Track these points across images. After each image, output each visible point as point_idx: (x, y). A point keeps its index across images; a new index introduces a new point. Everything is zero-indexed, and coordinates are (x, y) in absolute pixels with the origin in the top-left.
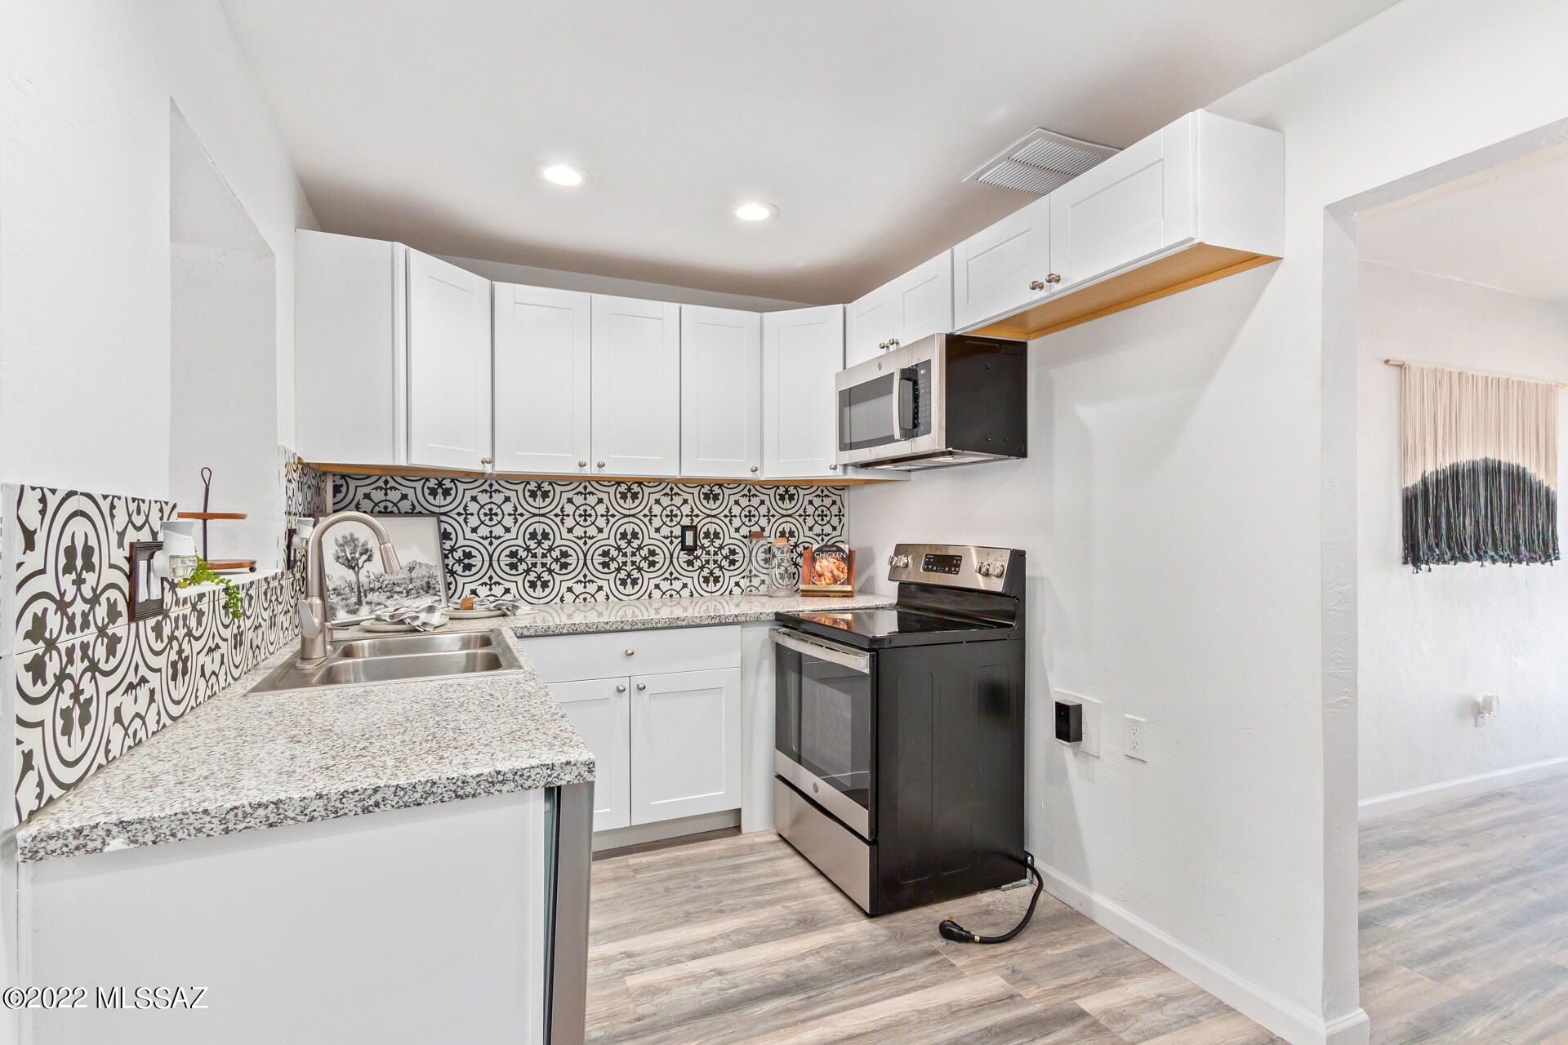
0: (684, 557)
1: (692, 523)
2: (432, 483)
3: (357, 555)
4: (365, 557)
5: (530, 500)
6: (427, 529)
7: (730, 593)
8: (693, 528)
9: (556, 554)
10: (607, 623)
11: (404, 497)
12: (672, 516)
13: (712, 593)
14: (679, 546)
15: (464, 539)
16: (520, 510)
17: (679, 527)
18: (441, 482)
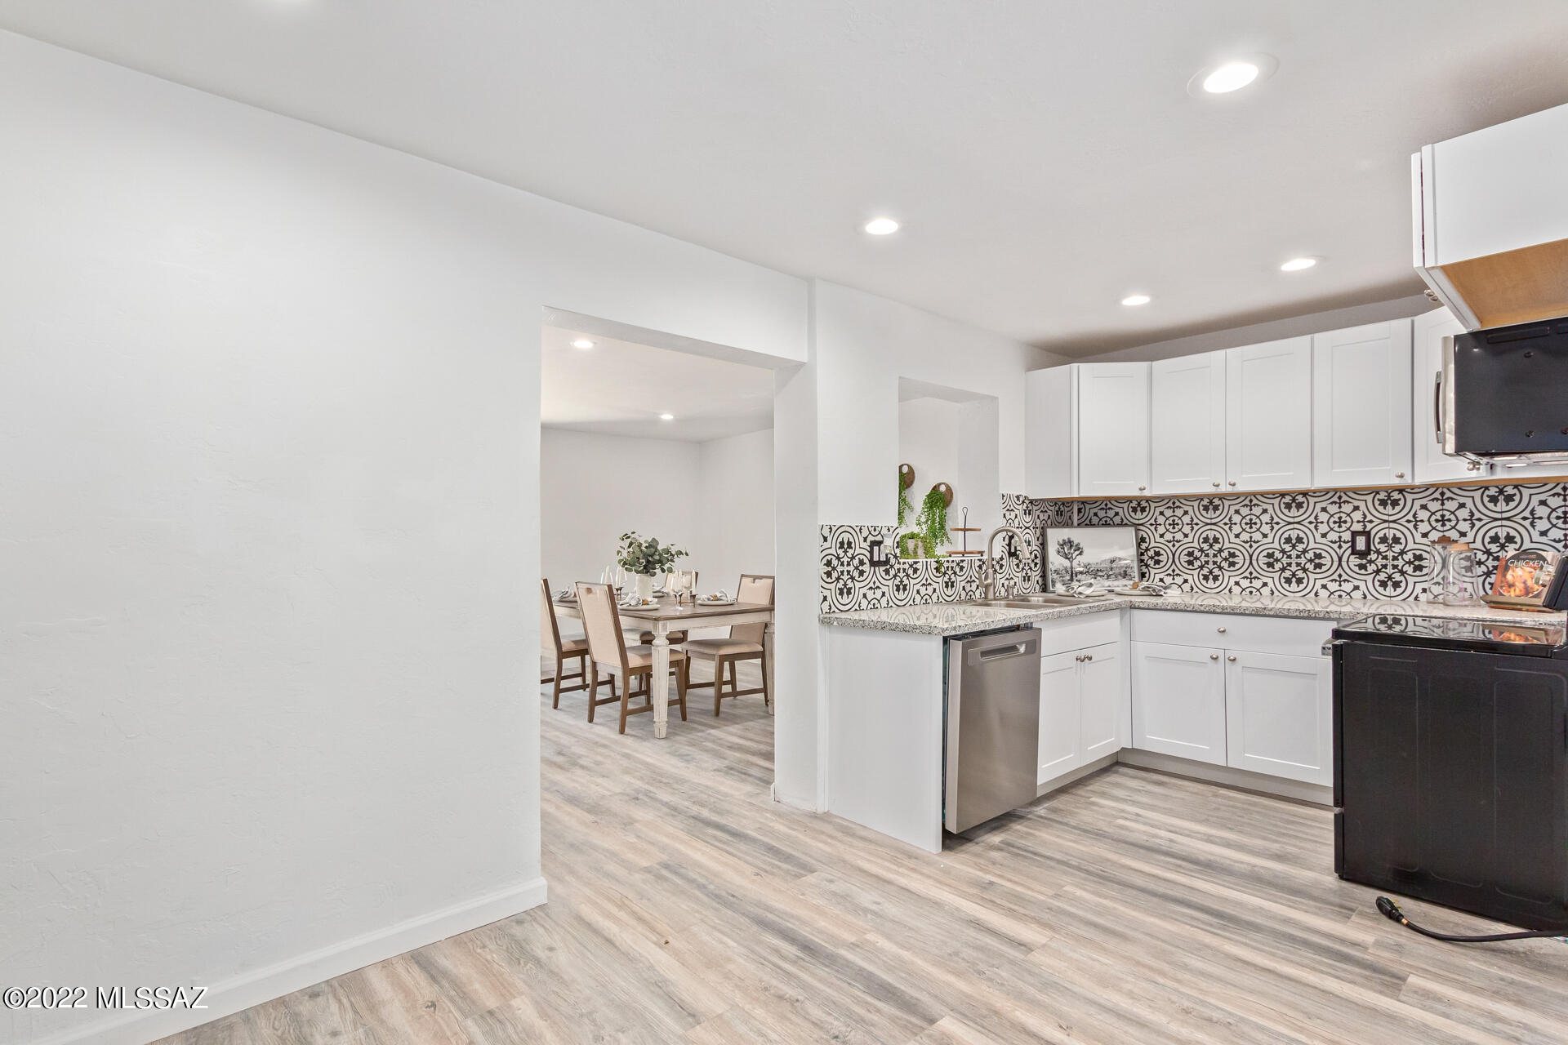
0: (1354, 560)
1: (1364, 529)
2: (1134, 504)
3: (1072, 551)
4: (1077, 552)
5: (1204, 513)
6: (1129, 535)
7: (1416, 598)
8: (1367, 534)
9: (1225, 554)
10: (1202, 605)
11: (1117, 514)
12: (1340, 522)
13: (1391, 597)
14: (1349, 551)
15: (1154, 542)
16: (1196, 521)
17: (1349, 533)
18: (1140, 504)
